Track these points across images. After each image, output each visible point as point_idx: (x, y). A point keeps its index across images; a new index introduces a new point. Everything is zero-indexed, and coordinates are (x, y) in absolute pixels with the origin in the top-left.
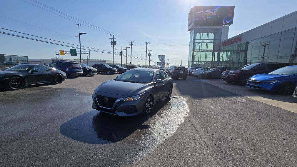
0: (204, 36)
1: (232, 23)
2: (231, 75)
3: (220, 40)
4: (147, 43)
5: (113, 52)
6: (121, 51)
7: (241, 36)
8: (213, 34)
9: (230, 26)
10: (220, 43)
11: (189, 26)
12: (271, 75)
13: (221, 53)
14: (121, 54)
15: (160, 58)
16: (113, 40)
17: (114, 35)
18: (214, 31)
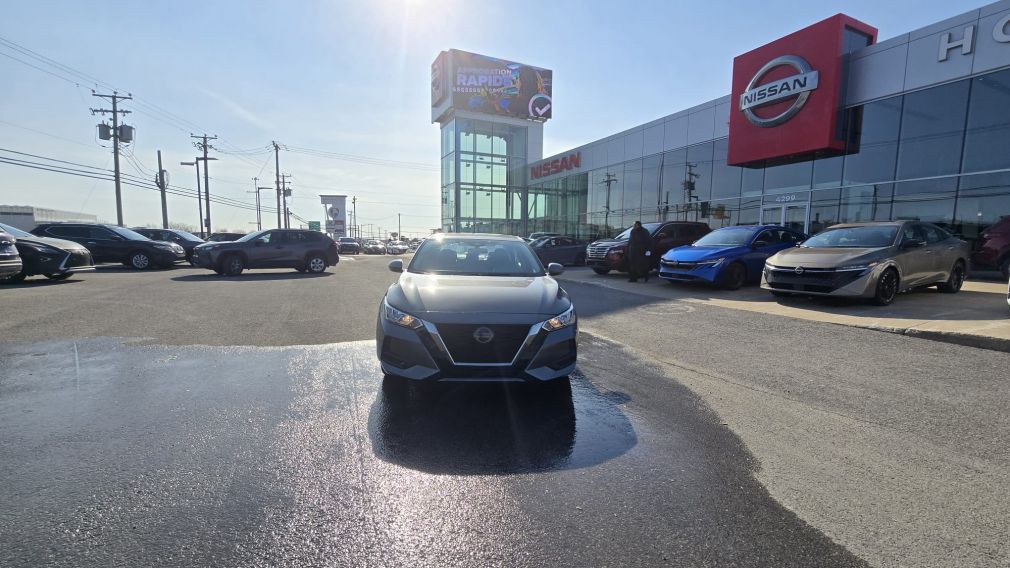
0: (483, 142)
1: (550, 117)
2: (613, 252)
3: (526, 160)
4: (277, 148)
5: (117, 171)
6: (162, 172)
7: (579, 154)
8: (505, 139)
9: (545, 124)
10: (525, 167)
11: (435, 106)
12: (699, 248)
13: (530, 195)
14: (161, 185)
15: (329, 206)
16: (115, 120)
17: (114, 98)
18: (507, 133)
